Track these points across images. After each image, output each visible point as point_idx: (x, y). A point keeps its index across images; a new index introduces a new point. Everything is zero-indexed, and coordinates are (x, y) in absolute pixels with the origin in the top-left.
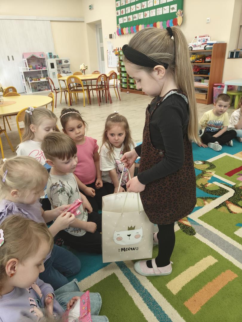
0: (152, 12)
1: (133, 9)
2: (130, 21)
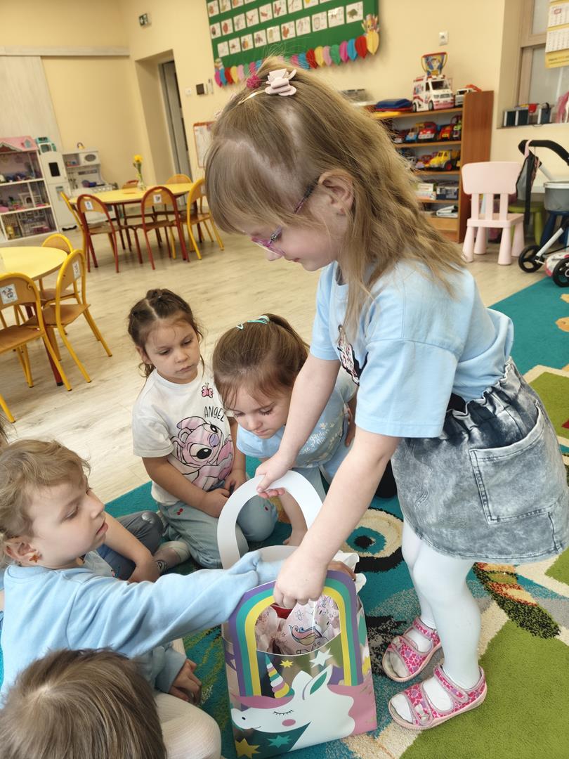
0: (302, 25)
1: (251, 20)
2: (247, 49)
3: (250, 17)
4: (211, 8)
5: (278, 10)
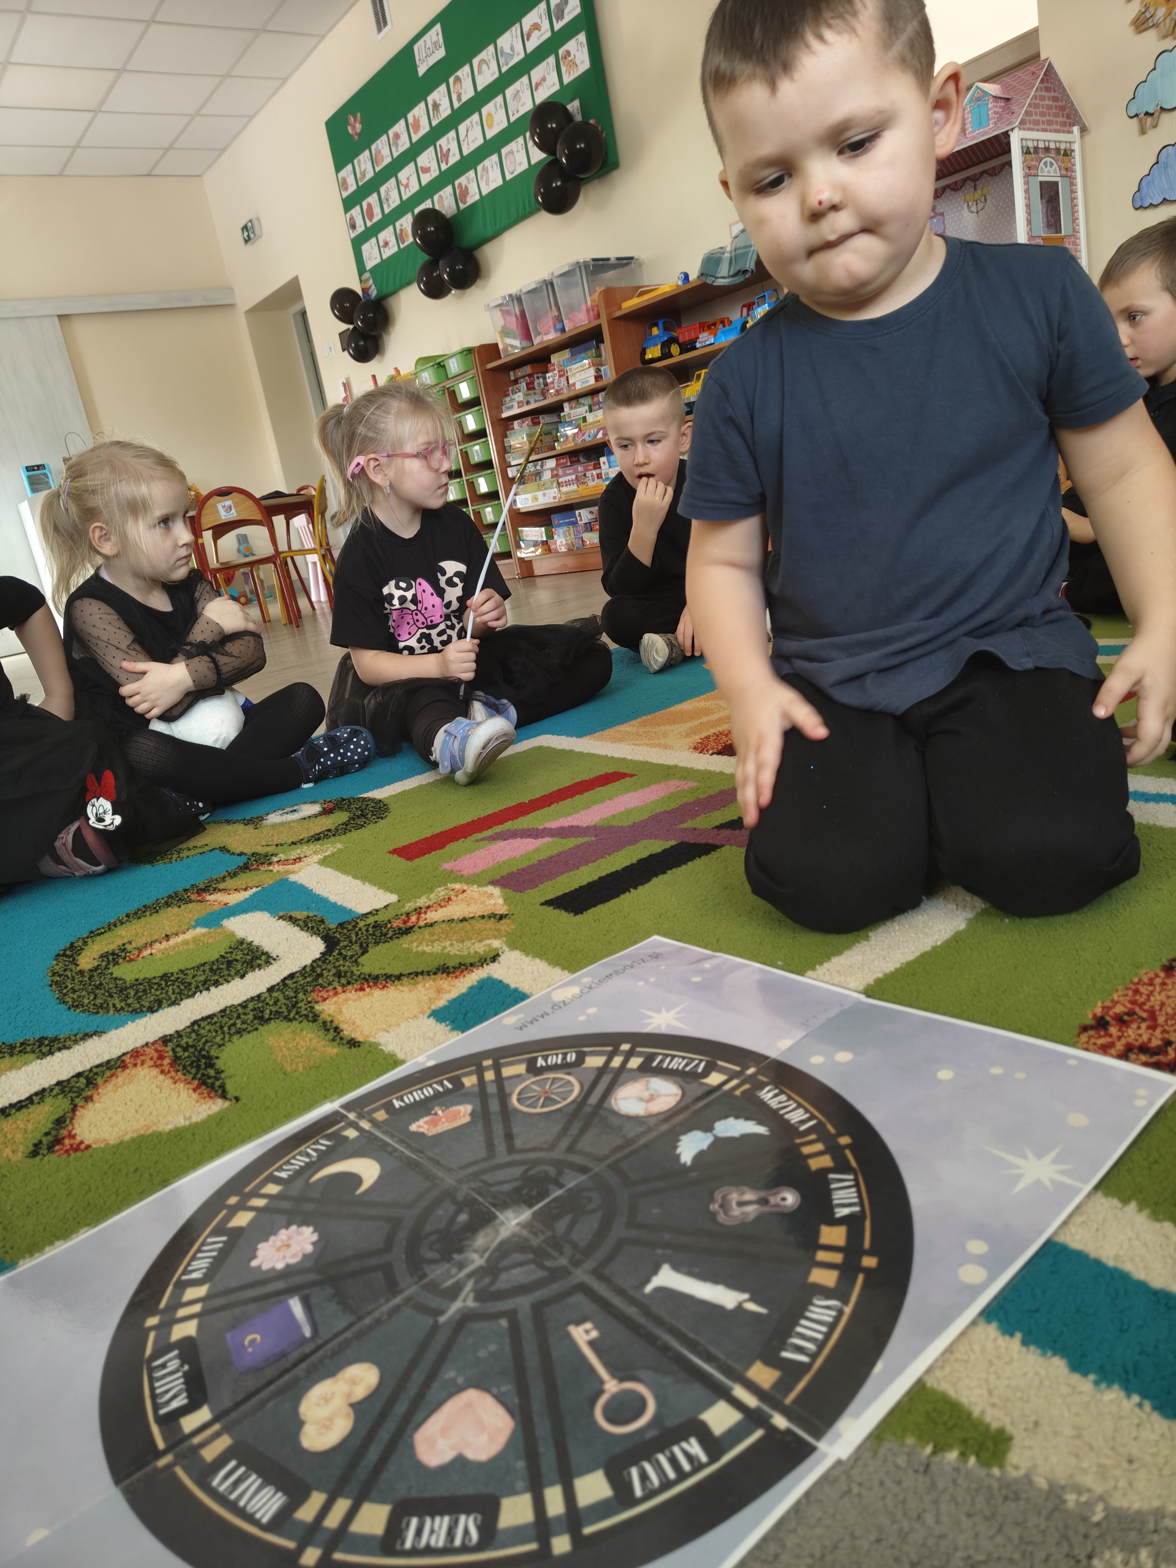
0: (487, 173)
2: (406, 243)
3: (404, 182)
4: (344, 180)
5: (446, 155)
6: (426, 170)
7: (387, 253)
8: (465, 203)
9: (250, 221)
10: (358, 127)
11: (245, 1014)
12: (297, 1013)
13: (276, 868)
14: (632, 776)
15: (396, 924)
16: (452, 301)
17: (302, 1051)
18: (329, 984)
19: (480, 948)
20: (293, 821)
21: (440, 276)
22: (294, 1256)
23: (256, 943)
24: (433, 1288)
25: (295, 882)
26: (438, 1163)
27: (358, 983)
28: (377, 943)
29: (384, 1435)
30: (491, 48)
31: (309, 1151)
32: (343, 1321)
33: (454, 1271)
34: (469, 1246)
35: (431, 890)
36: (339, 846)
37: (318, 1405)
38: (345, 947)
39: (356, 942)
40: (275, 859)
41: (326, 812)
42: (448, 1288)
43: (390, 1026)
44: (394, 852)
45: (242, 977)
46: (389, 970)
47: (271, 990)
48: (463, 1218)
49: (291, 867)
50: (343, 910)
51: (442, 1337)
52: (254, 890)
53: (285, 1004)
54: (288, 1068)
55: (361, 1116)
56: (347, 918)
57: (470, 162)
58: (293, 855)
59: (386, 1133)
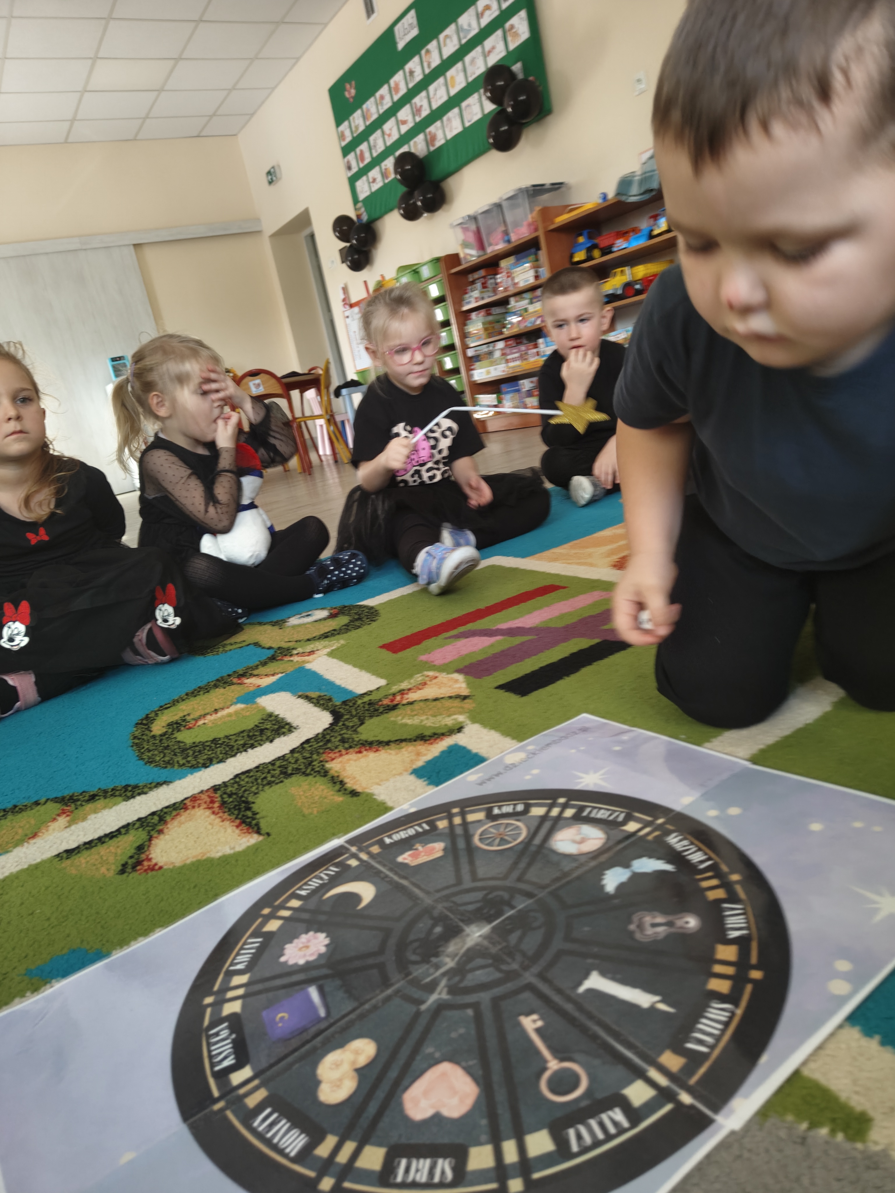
0: (451, 122)
1: (389, 135)
2: (390, 179)
3: (388, 132)
4: (343, 133)
5: (419, 110)
6: (404, 122)
7: (375, 187)
8: (433, 145)
9: (273, 167)
10: (353, 92)
11: (274, 770)
12: (313, 770)
13: (296, 659)
14: (564, 588)
15: (386, 702)
16: (425, 221)
17: (317, 798)
18: (336, 748)
19: (449, 721)
20: (308, 623)
21: (415, 204)
22: (312, 955)
23: (281, 716)
24: (416, 983)
25: (309, 670)
26: (418, 887)
27: (358, 747)
28: (371, 717)
29: (381, 1094)
30: (453, 27)
31: (322, 875)
32: (349, 1005)
33: (432, 970)
34: (443, 951)
35: (411, 676)
36: (342, 642)
37: (331, 1069)
38: (348, 719)
39: (355, 716)
40: (295, 652)
41: (332, 616)
42: (427, 983)
43: (382, 781)
44: (384, 647)
45: (271, 741)
46: (381, 738)
47: (293, 751)
48: (438, 930)
49: (306, 658)
50: (345, 691)
51: (423, 1022)
52: (280, 675)
53: (304, 763)
54: (306, 811)
55: (361, 850)
56: (349, 697)
57: (437, 115)
58: (309, 648)
59: (379, 863)
